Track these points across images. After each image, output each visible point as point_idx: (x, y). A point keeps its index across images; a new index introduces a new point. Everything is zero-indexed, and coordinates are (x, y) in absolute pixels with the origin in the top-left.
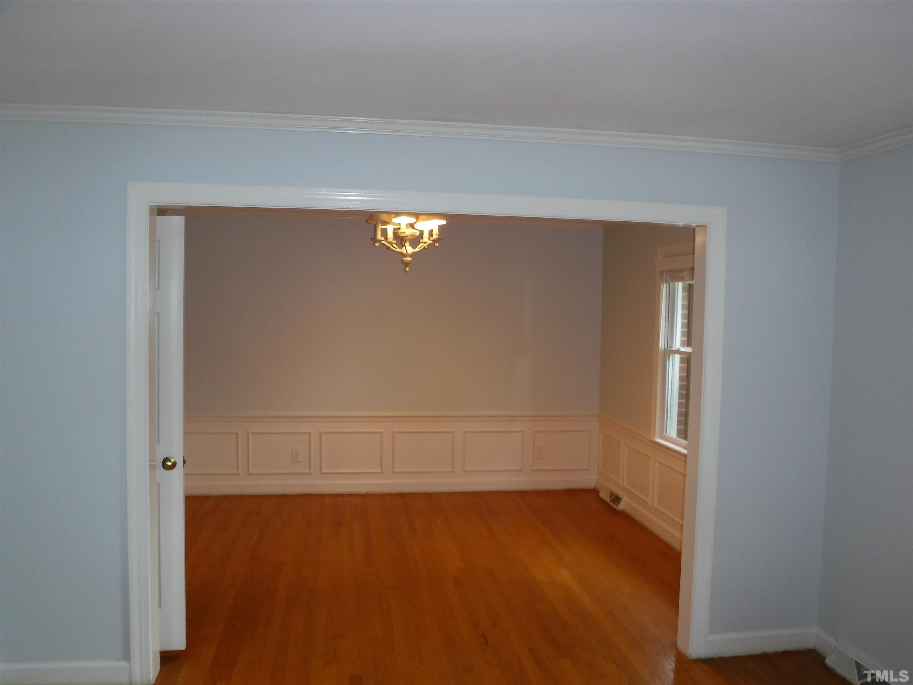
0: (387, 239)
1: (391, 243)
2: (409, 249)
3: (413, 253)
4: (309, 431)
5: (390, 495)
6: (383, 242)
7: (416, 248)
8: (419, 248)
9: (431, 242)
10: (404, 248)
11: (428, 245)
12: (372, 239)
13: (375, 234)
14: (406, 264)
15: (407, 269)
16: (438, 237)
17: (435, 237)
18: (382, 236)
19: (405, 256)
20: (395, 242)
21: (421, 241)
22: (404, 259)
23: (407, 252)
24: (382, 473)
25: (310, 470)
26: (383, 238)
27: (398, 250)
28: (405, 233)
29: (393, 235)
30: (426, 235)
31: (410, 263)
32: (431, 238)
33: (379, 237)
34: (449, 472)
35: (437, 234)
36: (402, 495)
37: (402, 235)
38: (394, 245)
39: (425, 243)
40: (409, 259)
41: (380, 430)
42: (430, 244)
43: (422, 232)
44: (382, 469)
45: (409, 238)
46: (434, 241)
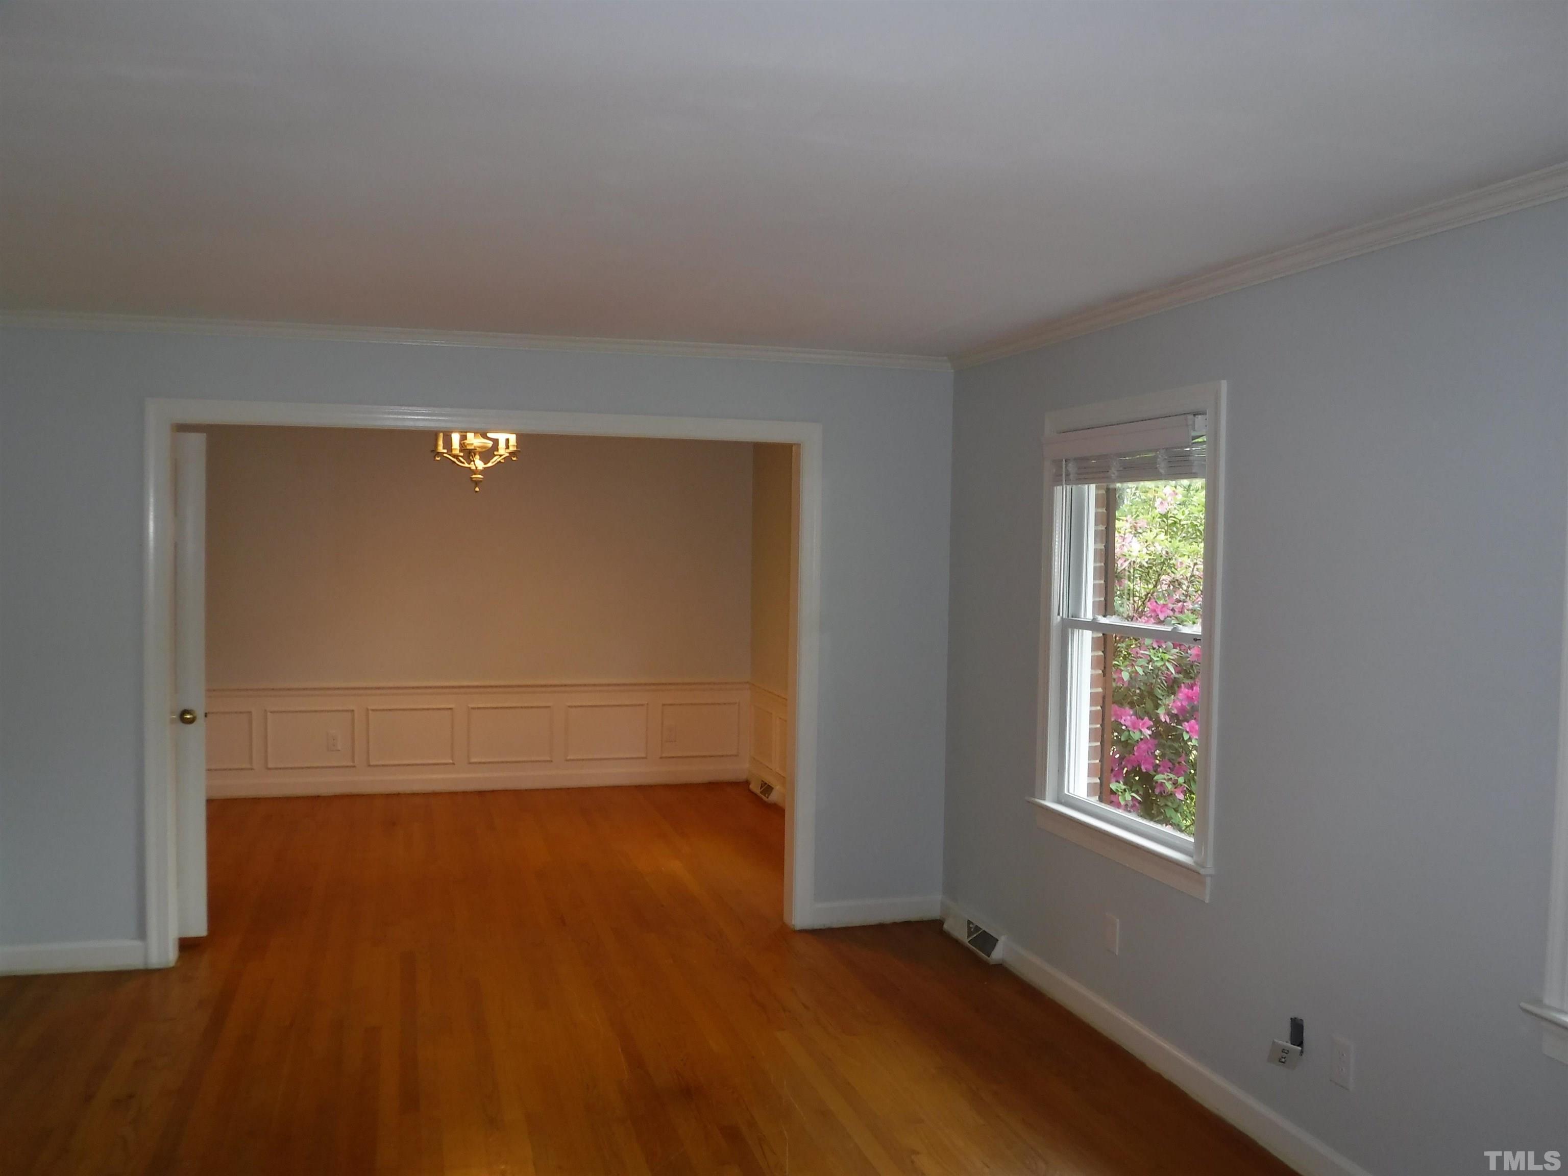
0: (451, 450)
1: (456, 457)
2: (479, 464)
3: (485, 468)
4: (351, 708)
5: (465, 793)
6: (445, 455)
7: (489, 462)
8: (493, 463)
9: (508, 455)
10: (472, 463)
11: (504, 458)
12: (433, 451)
13: (436, 445)
14: (477, 483)
15: (477, 489)
16: (515, 449)
17: (512, 449)
18: (444, 448)
19: (475, 472)
20: (462, 454)
21: (496, 453)
22: (474, 476)
23: (476, 467)
24: (454, 764)
25: (354, 762)
26: (445, 451)
27: (466, 465)
28: (472, 444)
29: (459, 446)
30: (502, 445)
31: (481, 481)
32: (508, 451)
33: (441, 449)
34: (547, 761)
35: (514, 445)
36: (481, 793)
37: (468, 447)
38: (461, 458)
39: (501, 456)
40: (480, 476)
41: (450, 706)
42: (507, 457)
43: (496, 442)
44: (452, 757)
45: (478, 449)
46: (510, 453)
